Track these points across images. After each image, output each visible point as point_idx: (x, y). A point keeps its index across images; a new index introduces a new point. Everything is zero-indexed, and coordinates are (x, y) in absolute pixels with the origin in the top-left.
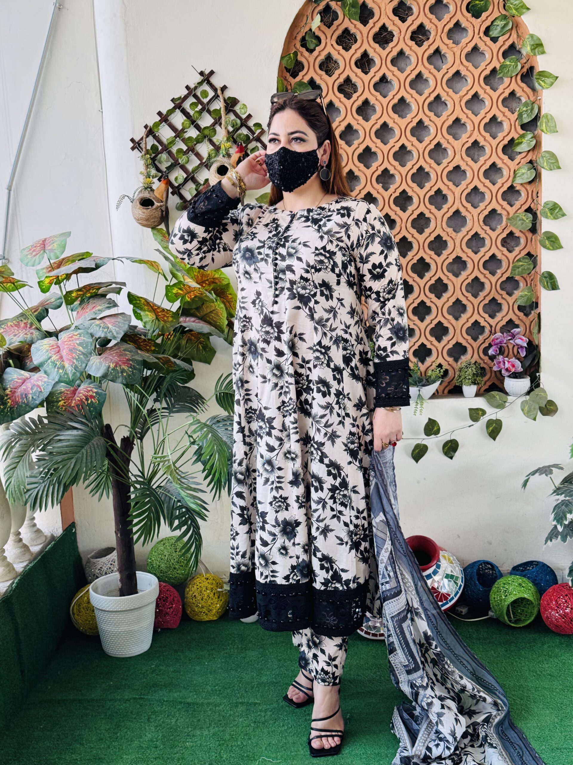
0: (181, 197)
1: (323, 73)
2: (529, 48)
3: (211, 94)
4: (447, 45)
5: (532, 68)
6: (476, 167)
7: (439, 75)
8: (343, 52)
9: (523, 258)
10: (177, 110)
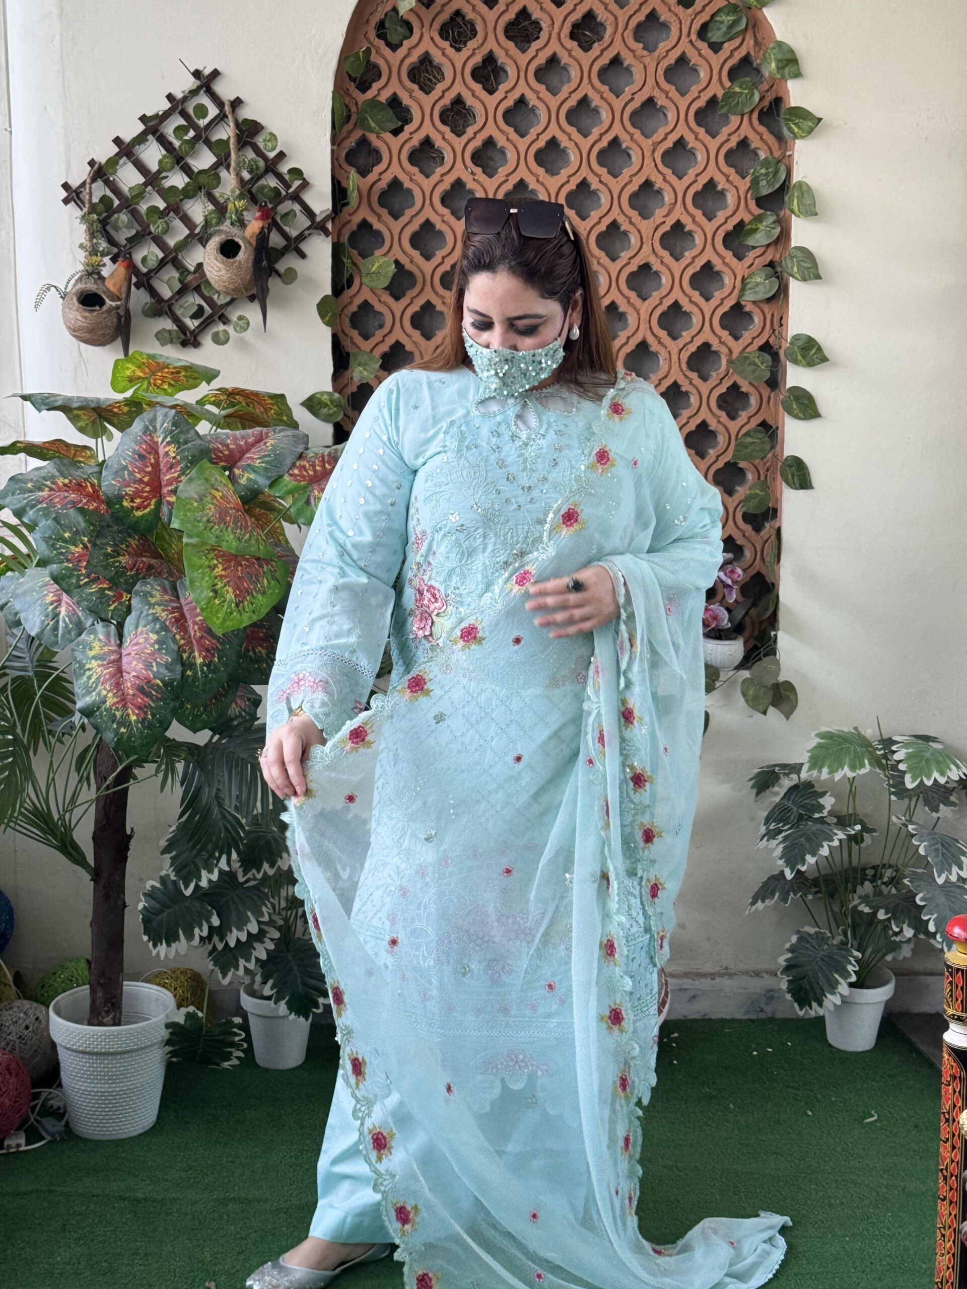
0: (153, 292)
1: (415, 87)
2: (773, 65)
3: (213, 111)
4: (633, 51)
5: (778, 101)
6: (677, 267)
7: (618, 104)
8: (450, 51)
9: (755, 430)
10: (150, 137)
